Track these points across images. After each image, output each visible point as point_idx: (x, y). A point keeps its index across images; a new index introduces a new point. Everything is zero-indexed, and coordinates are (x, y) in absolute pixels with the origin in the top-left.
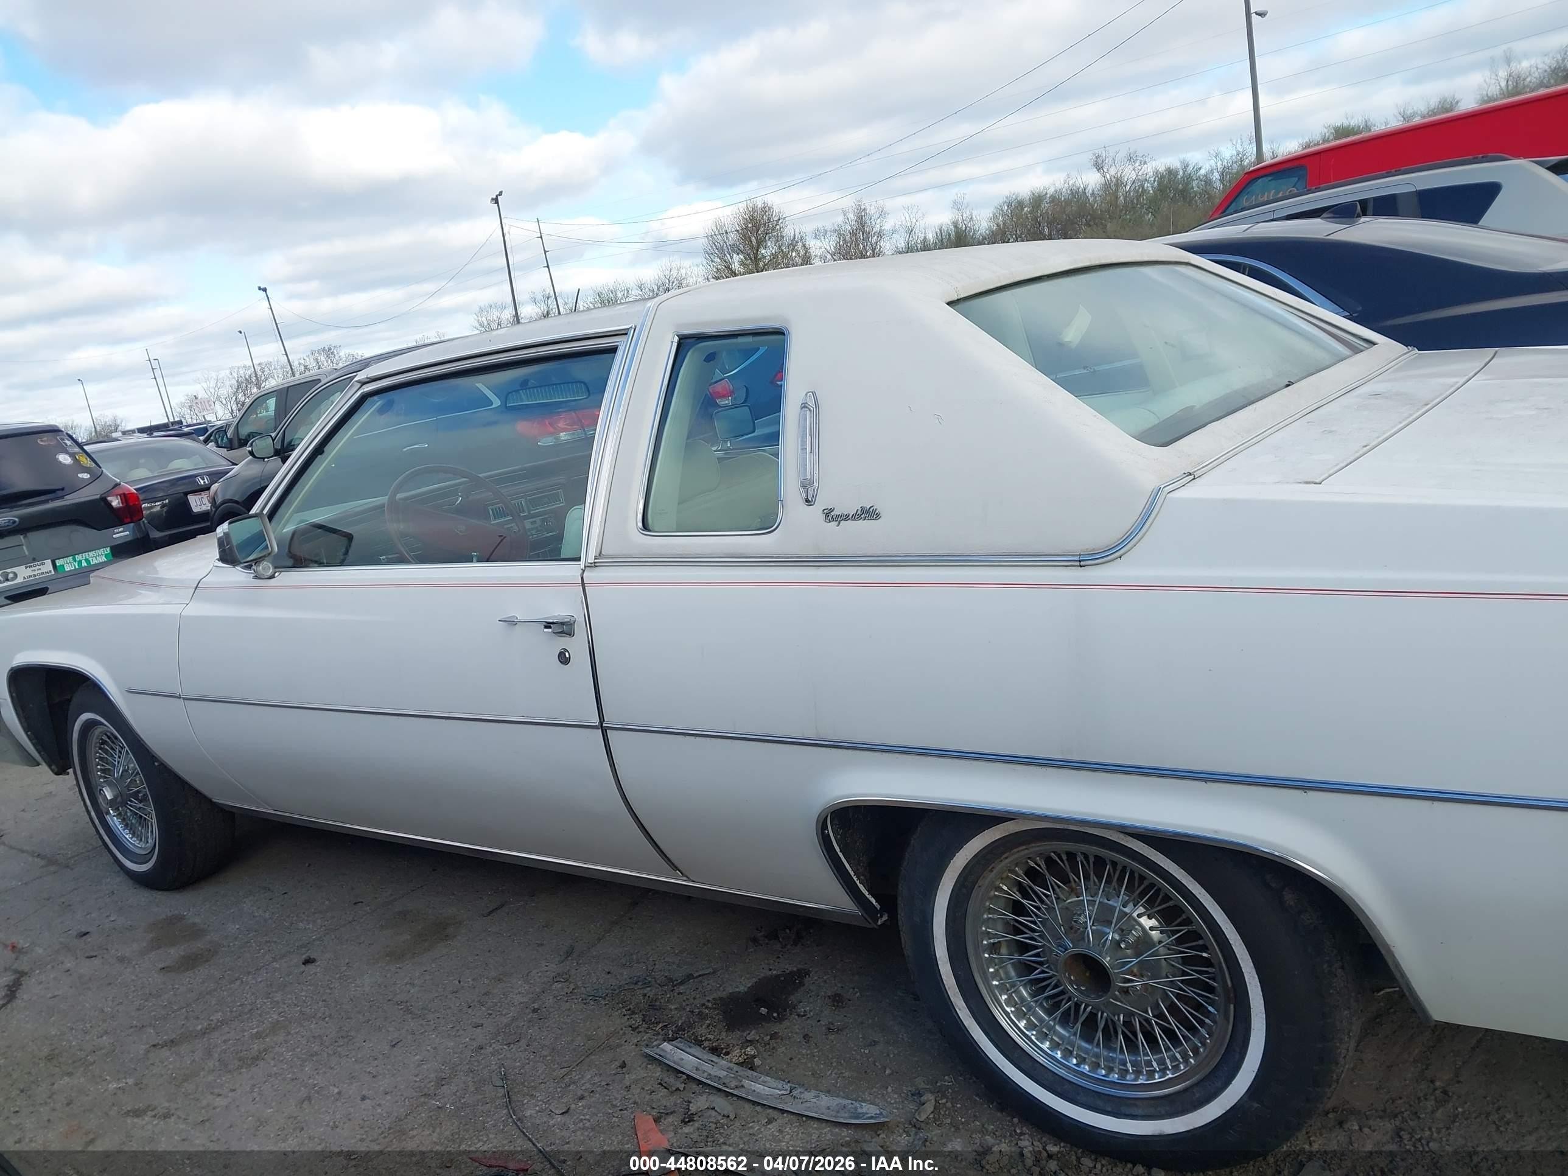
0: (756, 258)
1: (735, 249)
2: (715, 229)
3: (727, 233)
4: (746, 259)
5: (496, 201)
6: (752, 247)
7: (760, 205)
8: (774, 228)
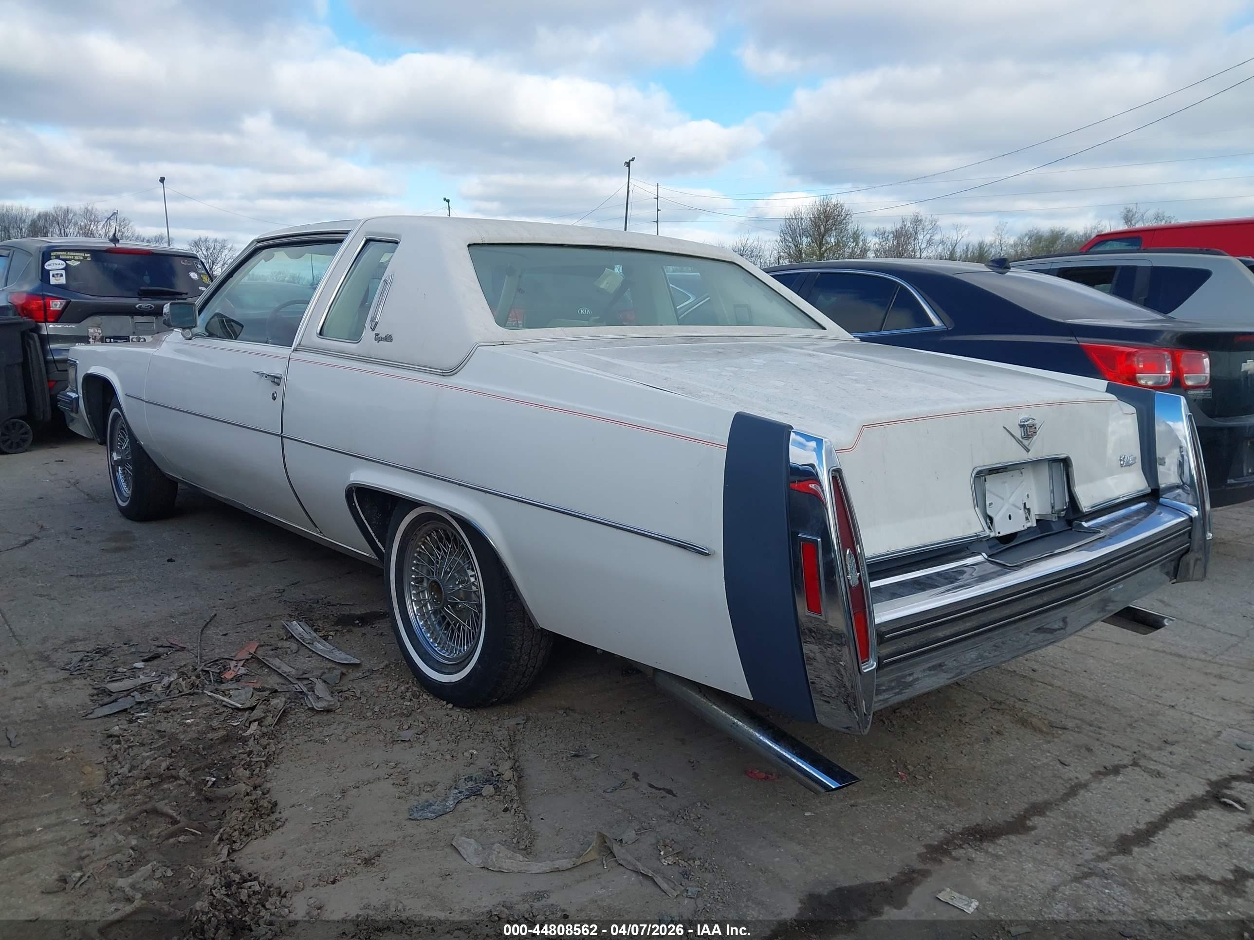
0: (821, 243)
1: (805, 232)
2: (793, 214)
3: (802, 219)
4: (813, 242)
5: (628, 164)
6: (819, 234)
7: (834, 201)
8: (840, 222)
